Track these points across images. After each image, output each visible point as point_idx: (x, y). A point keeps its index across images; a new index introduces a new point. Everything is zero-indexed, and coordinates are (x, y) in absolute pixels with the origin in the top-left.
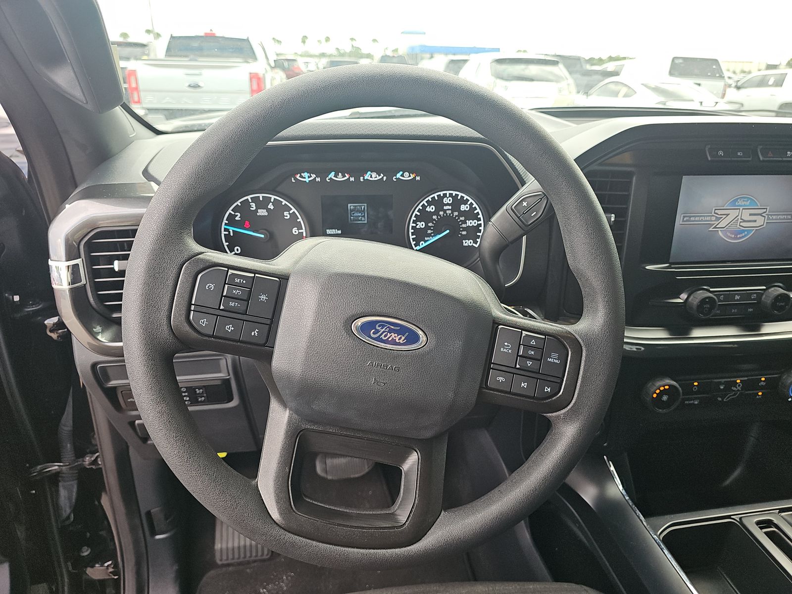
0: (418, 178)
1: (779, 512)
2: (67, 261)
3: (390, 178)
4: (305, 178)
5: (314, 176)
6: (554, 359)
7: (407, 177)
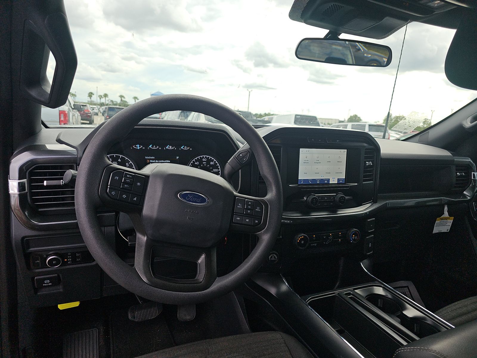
0: (191, 149)
1: (353, 290)
2: (19, 179)
3: (178, 149)
4: (137, 147)
5: (142, 146)
6: (258, 209)
7: (186, 148)
